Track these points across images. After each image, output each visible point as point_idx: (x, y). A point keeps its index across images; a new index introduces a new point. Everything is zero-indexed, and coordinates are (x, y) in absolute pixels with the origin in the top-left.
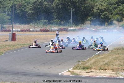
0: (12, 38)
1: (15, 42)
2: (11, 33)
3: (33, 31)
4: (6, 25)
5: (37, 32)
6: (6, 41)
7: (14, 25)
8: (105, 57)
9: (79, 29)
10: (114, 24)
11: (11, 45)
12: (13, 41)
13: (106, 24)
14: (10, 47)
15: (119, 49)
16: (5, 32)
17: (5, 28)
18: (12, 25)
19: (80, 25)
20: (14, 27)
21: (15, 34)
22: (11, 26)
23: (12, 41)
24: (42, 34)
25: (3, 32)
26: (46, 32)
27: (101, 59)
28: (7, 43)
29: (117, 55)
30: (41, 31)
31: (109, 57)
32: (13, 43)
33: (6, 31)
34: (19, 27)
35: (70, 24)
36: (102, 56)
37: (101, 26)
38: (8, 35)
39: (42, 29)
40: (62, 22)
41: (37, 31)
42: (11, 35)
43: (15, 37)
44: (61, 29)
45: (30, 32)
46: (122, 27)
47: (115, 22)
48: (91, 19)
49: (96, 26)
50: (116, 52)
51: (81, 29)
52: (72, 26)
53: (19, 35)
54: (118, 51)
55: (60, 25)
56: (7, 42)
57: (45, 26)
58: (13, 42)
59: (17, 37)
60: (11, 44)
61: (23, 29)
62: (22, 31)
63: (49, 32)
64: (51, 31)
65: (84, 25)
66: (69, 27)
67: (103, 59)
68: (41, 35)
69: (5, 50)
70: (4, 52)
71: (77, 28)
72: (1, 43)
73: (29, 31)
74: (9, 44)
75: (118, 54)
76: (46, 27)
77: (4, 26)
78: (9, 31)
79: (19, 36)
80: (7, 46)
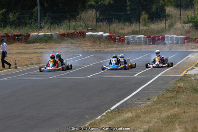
8: (138, 116)
9: (63, 35)
10: (169, 16)
13: (144, 16)
15: (183, 92)
19: (66, 22)
27: (126, 121)
29: (176, 109)
31: (152, 115)
35: (36, 21)
36: (129, 115)
37: (127, 24)
40: (11, 16)
46: (191, 25)
47: (170, 10)
48: (97, 2)
49: (114, 25)
50: (173, 101)
51: (68, 34)
52: (41, 28)
54: (178, 96)
65: (79, 23)
67: (131, 122)
71: (56, 32)
75: (179, 105)
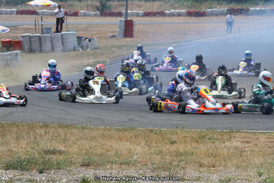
0: (125, 30)
1: (131, 39)
2: (123, 19)
3: (172, 15)
4: (111, 3)
5: (180, 17)
6: (112, 37)
7: (129, 2)
11: (124, 46)
12: (128, 37)
14: (120, 51)
16: (111, 17)
17: (110, 8)
18: (125, 3)
20: (130, 7)
21: (132, 21)
22: (123, 5)
23: (125, 37)
24: (191, 21)
25: (104, 16)
26: (200, 18)
28: (115, 42)
30: (189, 14)
32: (127, 41)
33: (111, 14)
34: (139, 6)
38: (116, 23)
39: (192, 10)
41: (179, 15)
42: (123, 24)
43: (132, 29)
44: (233, 9)
45: (164, 16)
53: (140, 24)
55: (231, 2)
56: (113, 39)
57: (198, 4)
58: (128, 39)
59: (136, 28)
60: (124, 43)
61: (150, 11)
62: (147, 14)
63: (206, 18)
64: (212, 14)
66: (251, 7)
68: (188, 23)
69: (111, 56)
70: (108, 61)
72: (102, 41)
73: (162, 14)
74: (118, 43)
76: (200, 7)
77: (109, 3)
78: (119, 14)
79: (141, 26)
80: (114, 49)
